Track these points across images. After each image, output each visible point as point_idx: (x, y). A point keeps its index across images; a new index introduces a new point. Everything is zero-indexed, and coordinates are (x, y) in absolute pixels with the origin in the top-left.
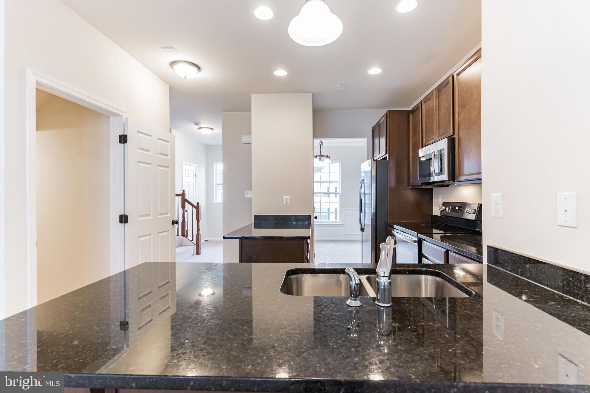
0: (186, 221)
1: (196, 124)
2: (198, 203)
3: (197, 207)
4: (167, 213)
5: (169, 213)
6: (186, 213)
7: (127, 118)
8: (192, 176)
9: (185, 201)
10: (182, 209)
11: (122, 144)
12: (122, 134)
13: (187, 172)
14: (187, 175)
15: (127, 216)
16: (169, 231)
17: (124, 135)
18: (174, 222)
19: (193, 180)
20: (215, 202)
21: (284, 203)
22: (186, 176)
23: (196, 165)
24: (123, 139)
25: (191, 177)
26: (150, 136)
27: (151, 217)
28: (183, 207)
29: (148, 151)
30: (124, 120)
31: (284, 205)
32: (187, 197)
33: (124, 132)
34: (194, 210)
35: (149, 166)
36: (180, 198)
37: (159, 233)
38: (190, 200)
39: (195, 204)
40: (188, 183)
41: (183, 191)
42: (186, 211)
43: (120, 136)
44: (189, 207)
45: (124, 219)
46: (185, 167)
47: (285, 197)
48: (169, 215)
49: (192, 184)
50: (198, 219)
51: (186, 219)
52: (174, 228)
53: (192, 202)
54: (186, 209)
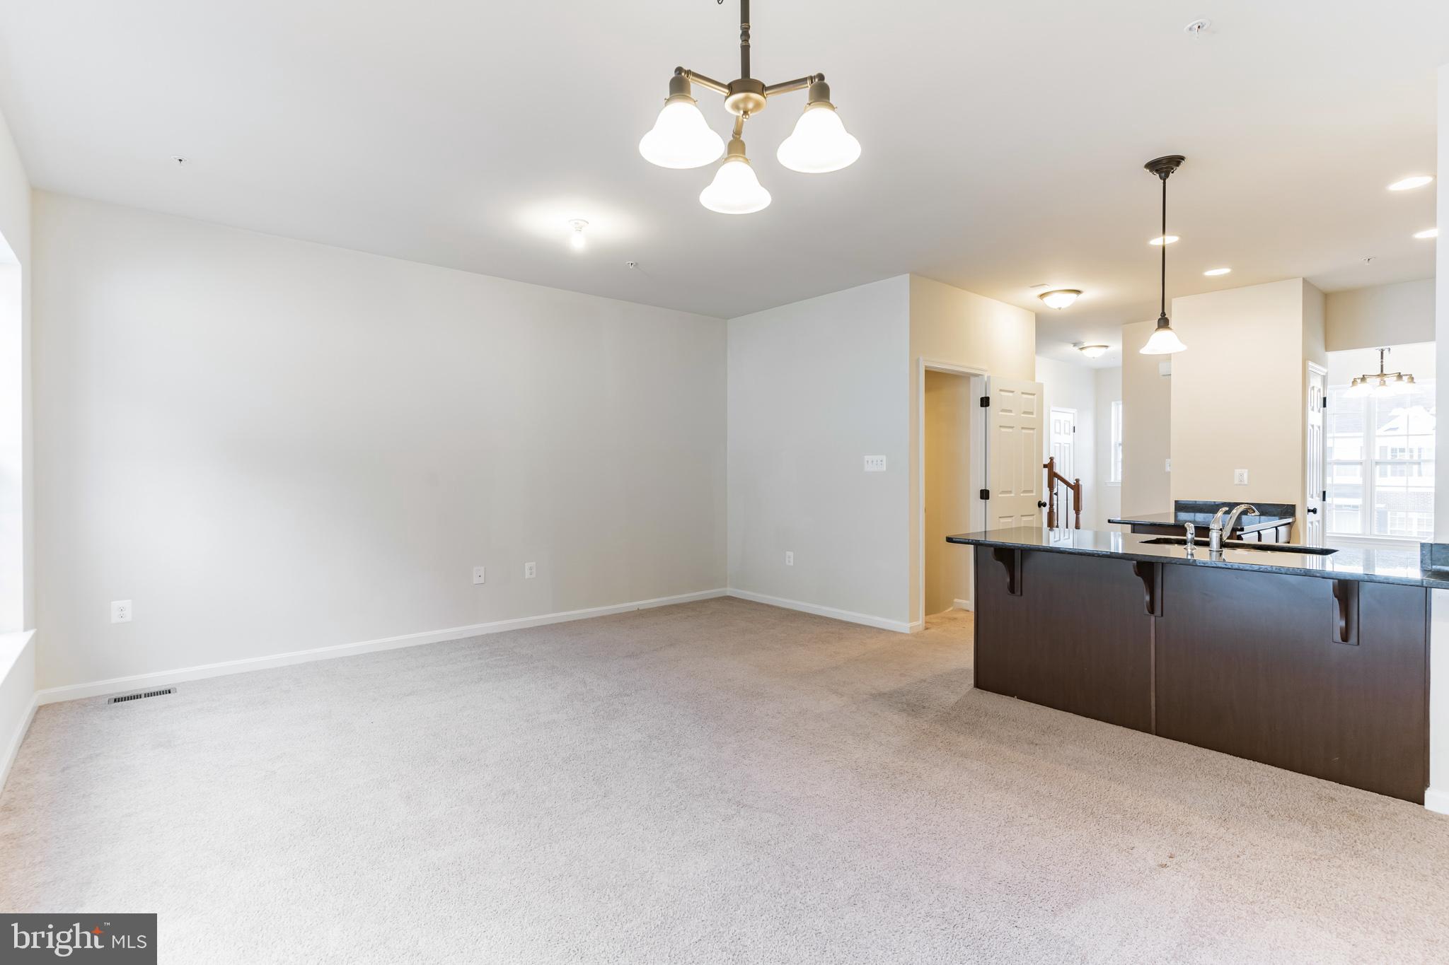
0: (1055, 511)
1: (1075, 345)
2: (1077, 481)
3: (1076, 488)
4: (1032, 491)
5: (1035, 491)
6: (1055, 497)
7: (989, 377)
8: (1067, 431)
9: (1053, 476)
10: (1048, 489)
11: (984, 408)
12: (984, 396)
13: (1058, 424)
14: (1058, 431)
15: (988, 491)
16: (1035, 516)
17: (986, 397)
18: (1041, 505)
19: (1067, 439)
20: (1112, 480)
21: (1236, 482)
22: (1056, 432)
23: (1074, 411)
24: (985, 402)
25: (1065, 433)
26: (1013, 392)
27: (1012, 495)
28: (1051, 486)
29: (1010, 411)
30: (986, 379)
31: (1236, 485)
32: (1057, 470)
33: (986, 394)
34: (1071, 492)
35: (1011, 430)
36: (1046, 470)
37: (1022, 516)
38: (1062, 475)
39: (1072, 482)
40: (1060, 444)
41: (1052, 459)
42: (1056, 494)
43: (982, 399)
44: (1060, 487)
45: (985, 495)
46: (1054, 416)
47: (1238, 471)
48: (1034, 494)
49: (1067, 446)
50: (1077, 508)
51: (1055, 507)
52: (1041, 512)
53: (1067, 478)
54: (1055, 491)
